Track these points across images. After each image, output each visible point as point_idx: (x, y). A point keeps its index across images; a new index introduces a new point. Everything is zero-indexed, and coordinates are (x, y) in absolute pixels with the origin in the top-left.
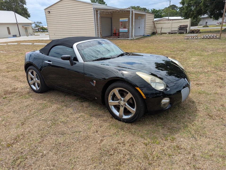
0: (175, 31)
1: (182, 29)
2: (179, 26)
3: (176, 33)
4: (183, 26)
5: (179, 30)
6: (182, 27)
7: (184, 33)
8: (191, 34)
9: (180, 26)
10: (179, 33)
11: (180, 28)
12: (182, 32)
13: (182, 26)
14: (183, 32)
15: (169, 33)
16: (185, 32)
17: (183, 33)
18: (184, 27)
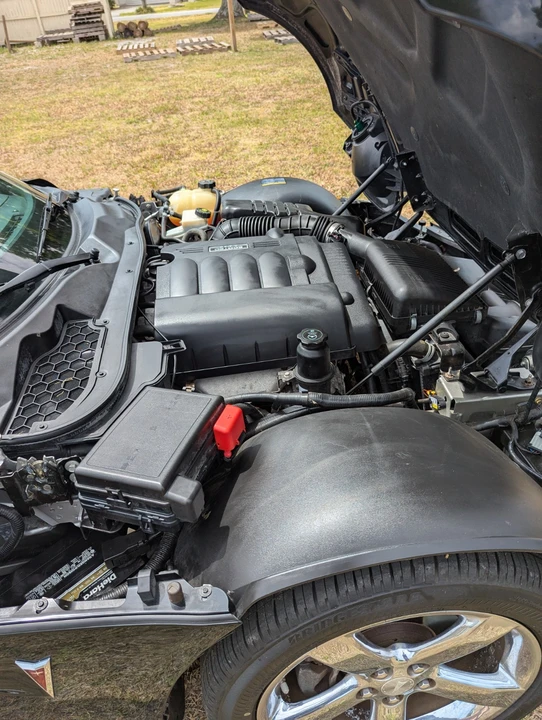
0: (63, 31)
1: (84, 23)
2: (70, 8)
3: (67, 41)
4: (85, 10)
5: (76, 24)
6: (82, 11)
7: (100, 37)
8: (126, 42)
9: (75, 7)
10: (82, 39)
11: (76, 15)
12: (91, 34)
13: (80, 6)
14: (95, 34)
15: (43, 42)
16: (102, 37)
17: (96, 38)
18: (90, 13)
